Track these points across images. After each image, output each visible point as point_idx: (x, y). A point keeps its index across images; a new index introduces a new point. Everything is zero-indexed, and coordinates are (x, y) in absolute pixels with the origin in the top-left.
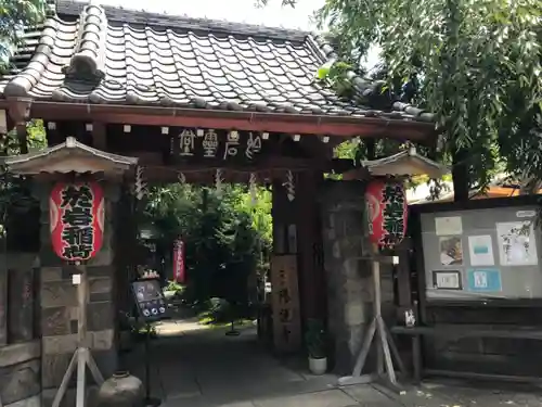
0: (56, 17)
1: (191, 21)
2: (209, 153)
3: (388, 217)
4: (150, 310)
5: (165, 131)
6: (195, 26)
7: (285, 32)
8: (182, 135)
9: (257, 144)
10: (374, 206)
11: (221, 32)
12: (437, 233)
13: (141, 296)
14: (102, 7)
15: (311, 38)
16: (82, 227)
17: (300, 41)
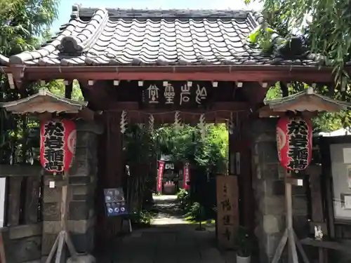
0: (78, 19)
1: (163, 12)
2: (169, 101)
3: (292, 147)
4: (113, 209)
5: (141, 84)
6: (166, 15)
7: (232, 12)
8: (149, 89)
9: (204, 93)
10: (281, 137)
11: (183, 17)
12: (345, 162)
13: (108, 198)
14: (107, 9)
15: (251, 14)
16: (56, 149)
17: (243, 18)
